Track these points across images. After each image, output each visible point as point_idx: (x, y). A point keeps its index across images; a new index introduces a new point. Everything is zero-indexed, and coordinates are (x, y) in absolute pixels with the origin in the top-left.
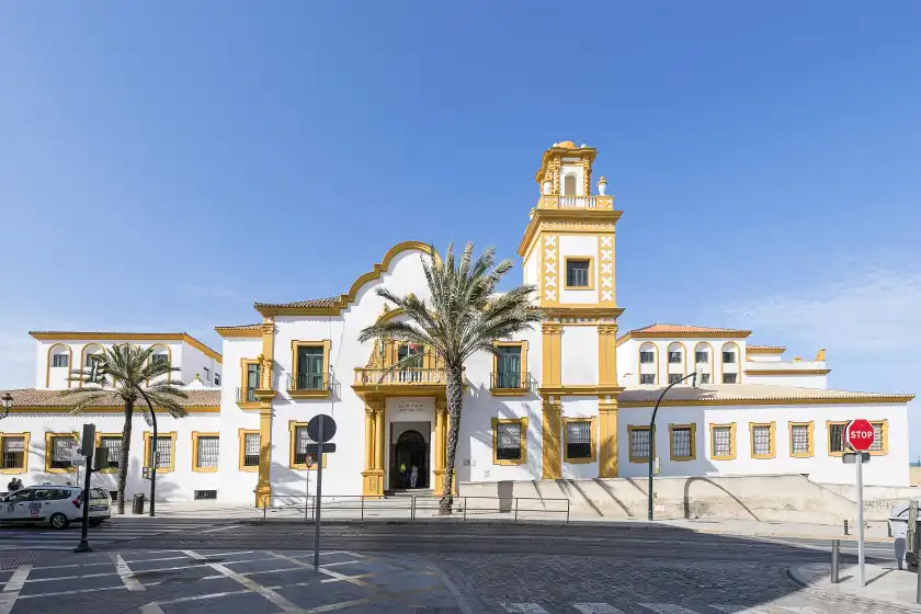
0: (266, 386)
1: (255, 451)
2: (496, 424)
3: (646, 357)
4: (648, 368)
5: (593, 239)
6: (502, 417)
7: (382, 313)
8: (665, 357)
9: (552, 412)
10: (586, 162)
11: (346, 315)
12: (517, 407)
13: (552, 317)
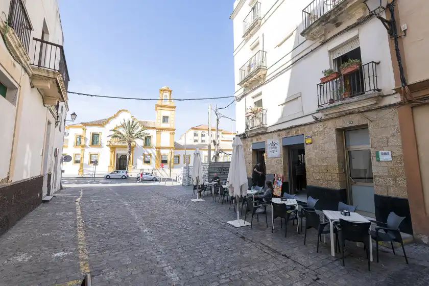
0: (82, 143)
1: (78, 159)
2: (144, 155)
3: (195, 135)
4: (196, 138)
5: (169, 112)
6: (146, 153)
7: (116, 126)
8: (200, 135)
9: (158, 152)
10: (169, 93)
11: (106, 126)
12: (150, 151)
13: (159, 130)
